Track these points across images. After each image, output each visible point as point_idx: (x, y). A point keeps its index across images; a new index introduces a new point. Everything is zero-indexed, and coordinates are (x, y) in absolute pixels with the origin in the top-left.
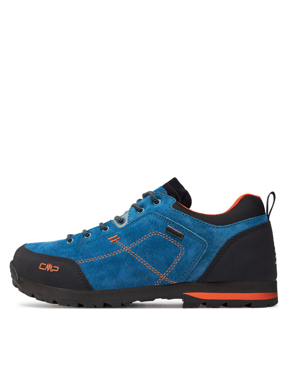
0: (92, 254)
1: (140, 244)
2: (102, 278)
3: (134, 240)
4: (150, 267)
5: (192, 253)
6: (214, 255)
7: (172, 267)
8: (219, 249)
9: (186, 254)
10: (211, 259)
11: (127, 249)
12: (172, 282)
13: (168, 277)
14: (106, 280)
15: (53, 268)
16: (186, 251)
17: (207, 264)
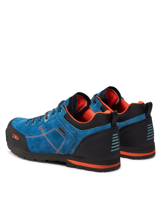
0: (32, 134)
1: (49, 133)
2: (33, 147)
3: (47, 131)
4: (52, 145)
5: (68, 142)
6: (78, 144)
7: (61, 147)
8: (80, 142)
9: (66, 142)
10: (77, 146)
11: (44, 135)
12: (62, 154)
13: (60, 151)
14: (35, 149)
15: (17, 138)
16: (66, 141)
17: (75, 148)
